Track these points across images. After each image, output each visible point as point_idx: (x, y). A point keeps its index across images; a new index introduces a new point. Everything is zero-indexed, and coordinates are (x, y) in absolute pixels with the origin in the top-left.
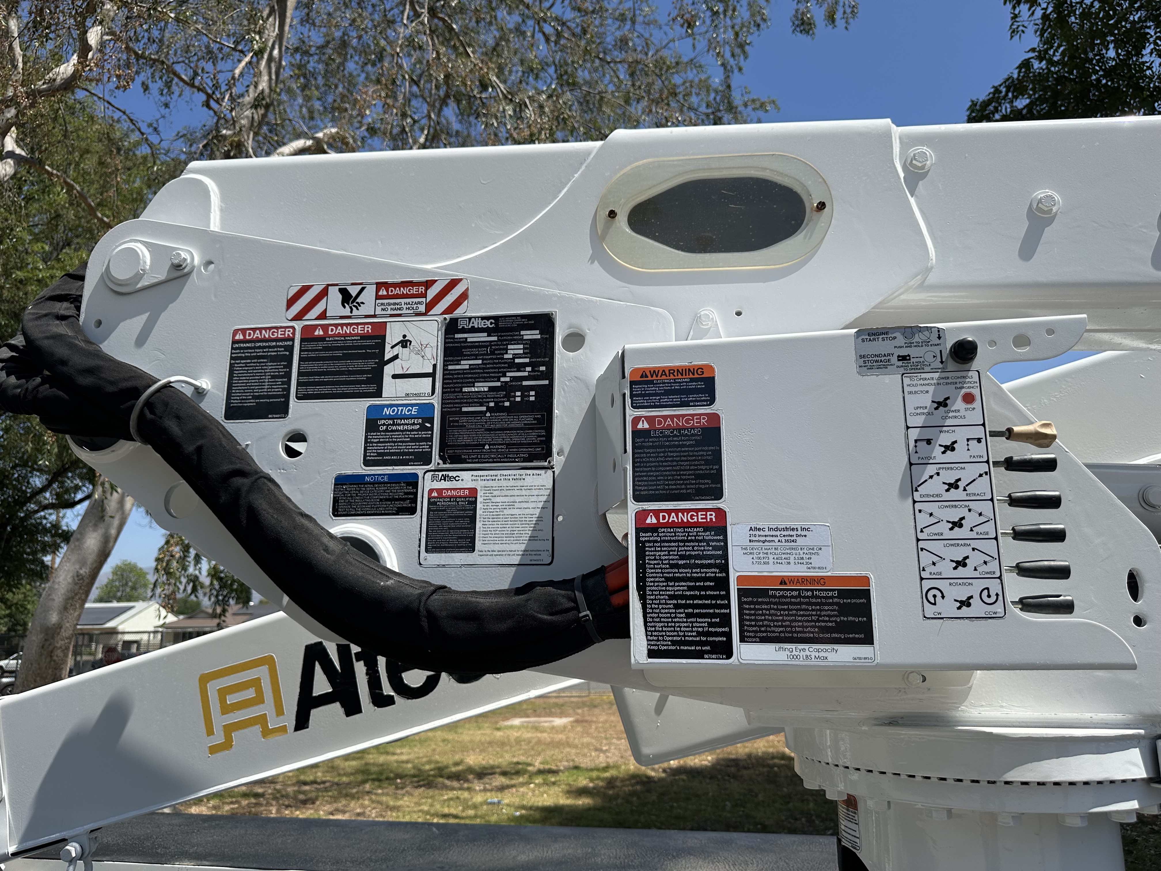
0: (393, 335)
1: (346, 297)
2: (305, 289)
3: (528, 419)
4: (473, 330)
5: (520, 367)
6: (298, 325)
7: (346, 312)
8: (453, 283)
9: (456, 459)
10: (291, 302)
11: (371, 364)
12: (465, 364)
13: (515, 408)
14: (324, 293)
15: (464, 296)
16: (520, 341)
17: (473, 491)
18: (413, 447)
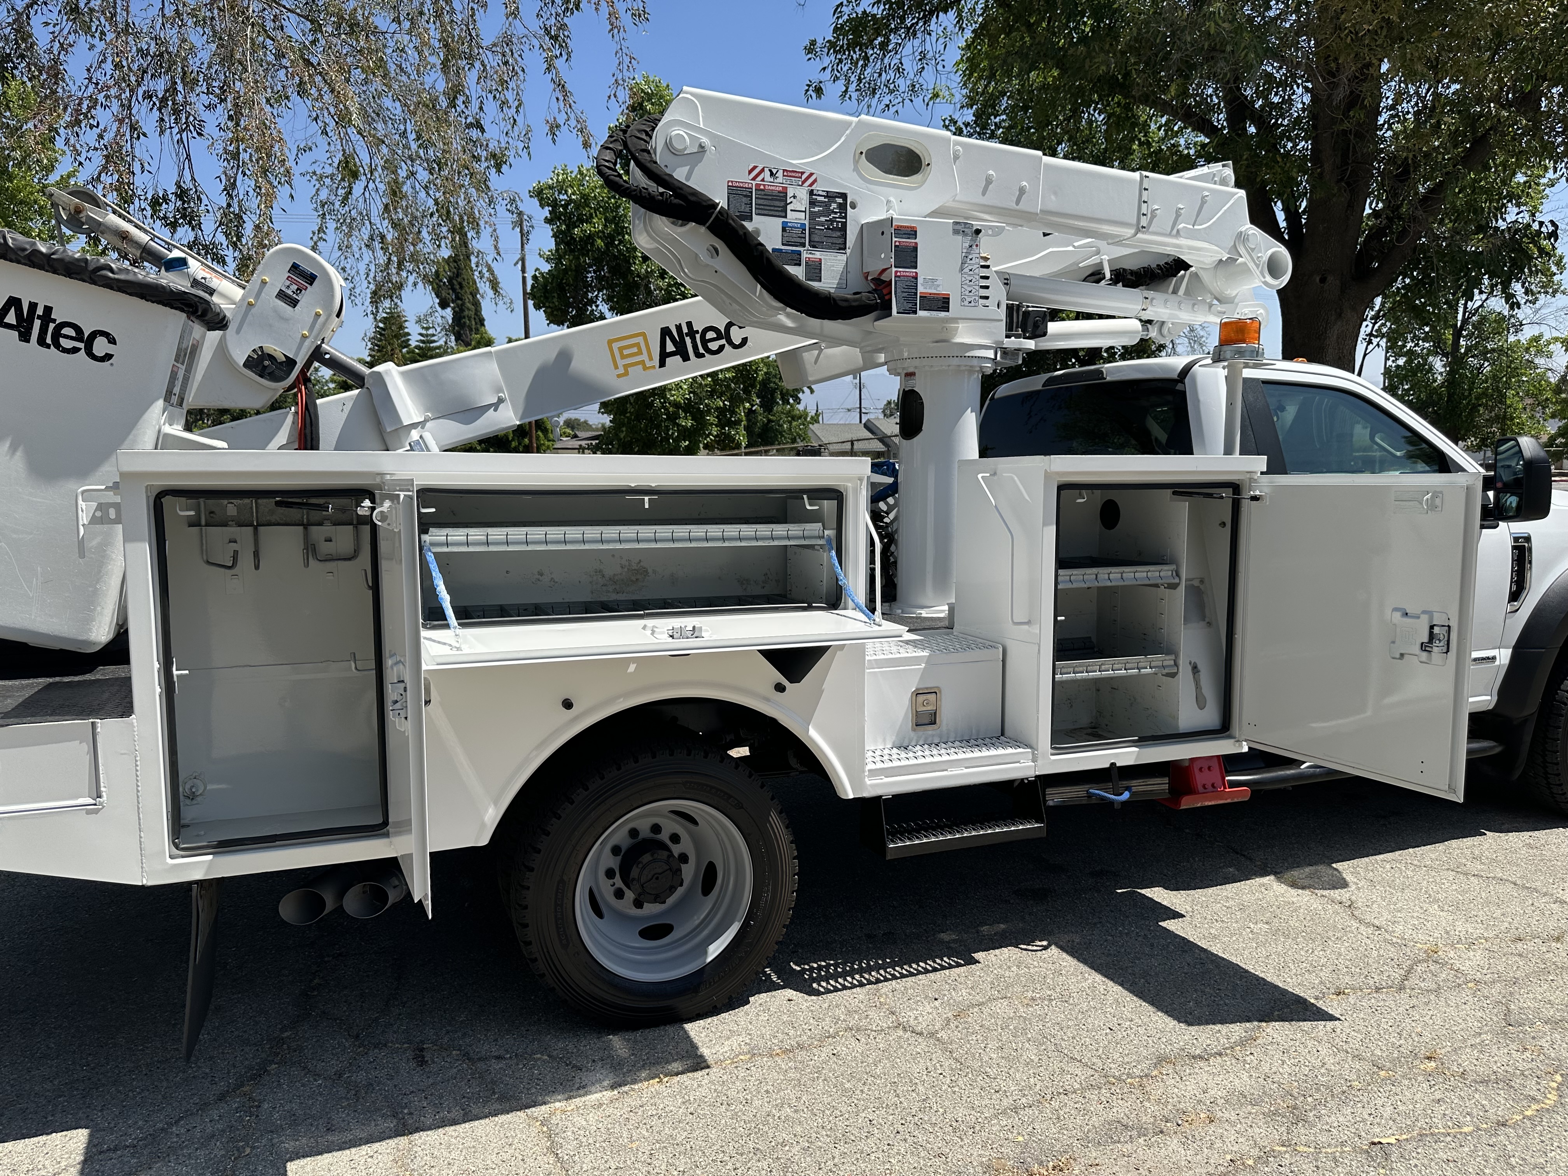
0: (790, 193)
1: (772, 174)
2: (755, 167)
3: (839, 234)
4: (819, 195)
5: (836, 213)
6: (754, 183)
7: (772, 180)
8: (811, 174)
9: (814, 247)
10: (750, 172)
11: (782, 204)
12: (816, 209)
13: (834, 229)
14: (763, 170)
15: (815, 181)
16: (836, 202)
17: (820, 259)
18: (798, 240)
